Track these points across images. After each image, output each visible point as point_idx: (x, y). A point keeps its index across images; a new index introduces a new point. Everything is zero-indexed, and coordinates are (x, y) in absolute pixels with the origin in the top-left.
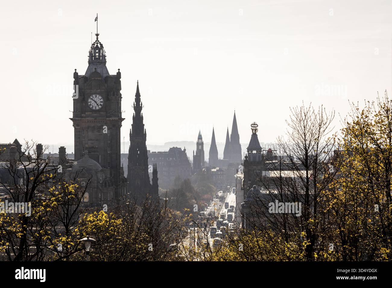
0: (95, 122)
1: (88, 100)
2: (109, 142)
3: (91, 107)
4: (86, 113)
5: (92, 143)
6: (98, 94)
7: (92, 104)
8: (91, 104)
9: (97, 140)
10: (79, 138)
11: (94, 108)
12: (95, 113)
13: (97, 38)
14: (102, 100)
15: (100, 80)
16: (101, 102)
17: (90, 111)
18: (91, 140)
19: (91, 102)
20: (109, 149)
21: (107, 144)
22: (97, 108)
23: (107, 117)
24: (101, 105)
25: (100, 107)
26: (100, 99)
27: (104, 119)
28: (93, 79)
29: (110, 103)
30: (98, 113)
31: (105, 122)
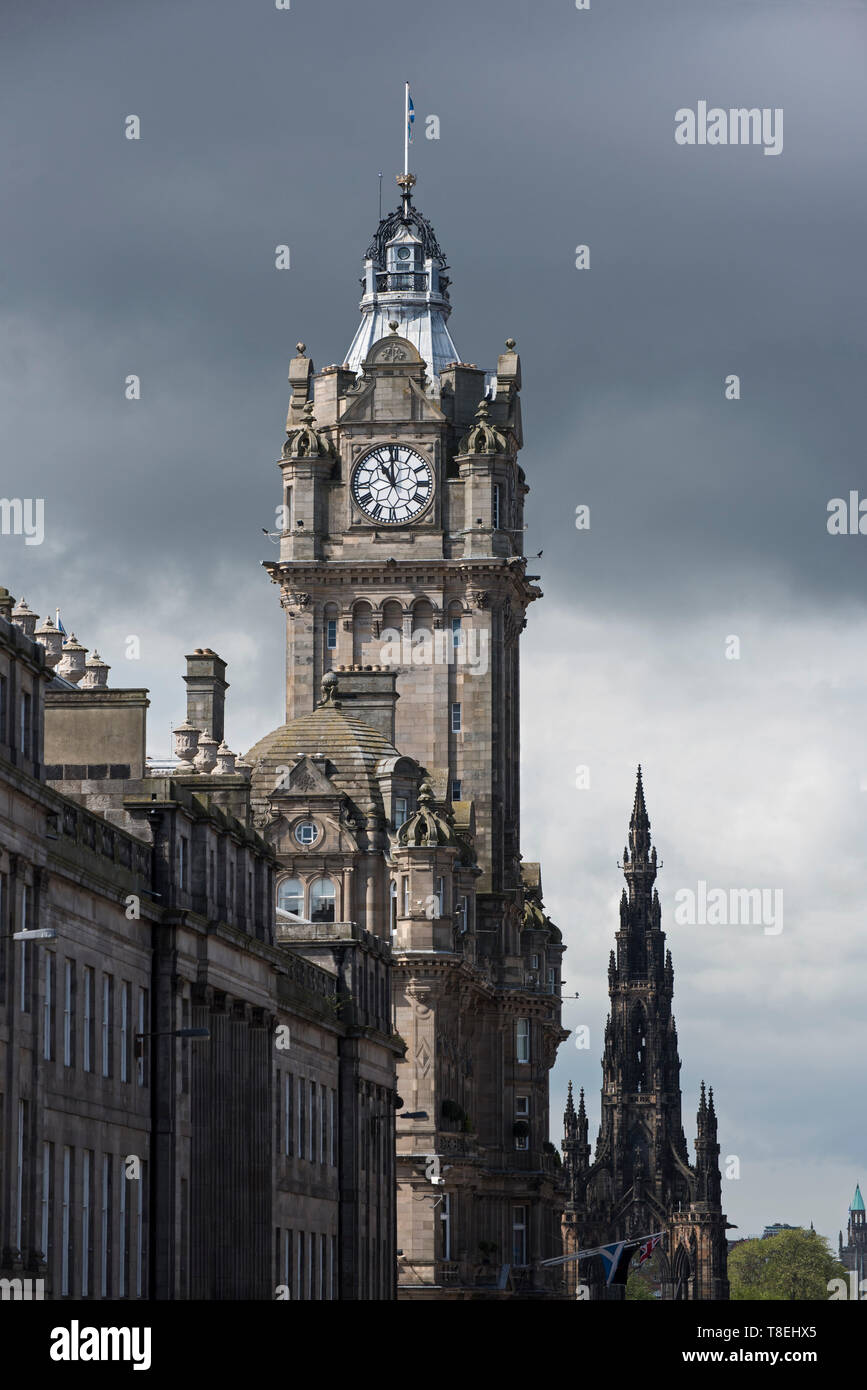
0: (387, 579)
1: (355, 475)
2: (459, 680)
3: (371, 507)
4: (348, 540)
6: (407, 445)
7: (375, 493)
8: (370, 495)
10: (308, 660)
11: (385, 514)
12: (392, 541)
13: (407, 197)
14: (423, 476)
15: (414, 377)
16: (420, 484)
17: (369, 530)
19: (368, 484)
20: (457, 717)
21: (446, 688)
22: (401, 514)
23: (447, 553)
24: (417, 498)
25: (414, 506)
26: (416, 471)
27: (431, 566)
28: (380, 374)
29: (464, 490)
30: (406, 536)
31: (439, 580)
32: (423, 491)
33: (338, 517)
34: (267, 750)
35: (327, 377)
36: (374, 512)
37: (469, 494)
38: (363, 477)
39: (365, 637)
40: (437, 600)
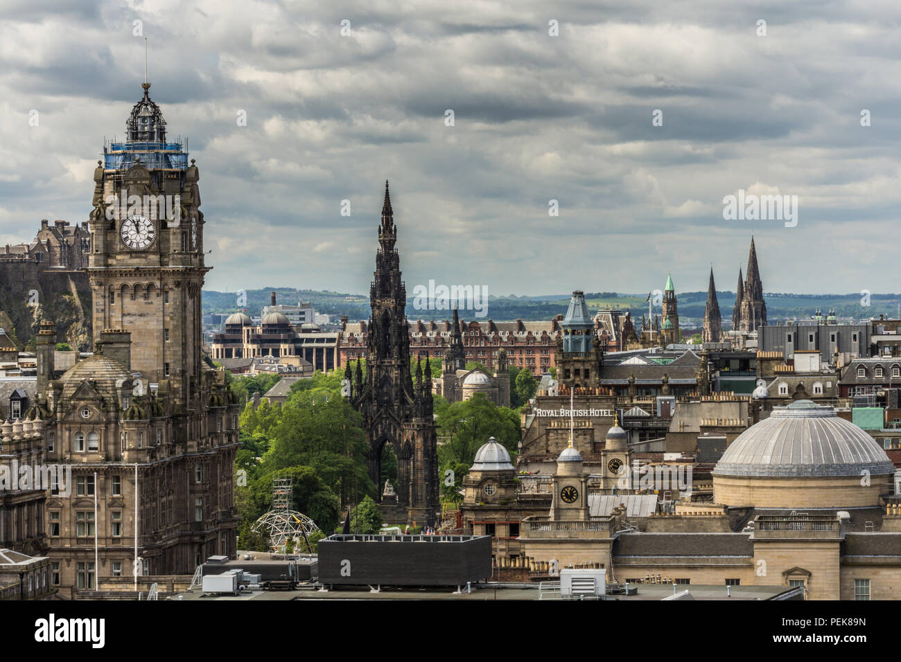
0: (135, 275)
1: (121, 228)
2: (168, 319)
3: (128, 243)
4: (119, 257)
5: (132, 322)
7: (130, 236)
8: (127, 237)
9: (141, 315)
10: (102, 310)
11: (134, 246)
12: (137, 258)
13: (146, 93)
14: (151, 228)
15: (146, 184)
16: (150, 232)
17: (128, 253)
18: (129, 314)
19: (127, 232)
20: (167, 335)
21: (162, 323)
22: (142, 246)
23: (162, 264)
24: (149, 238)
25: (147, 242)
26: (148, 227)
27: (154, 270)
28: (132, 183)
29: (169, 234)
30: (143, 255)
31: (158, 276)
32: (151, 235)
33: (114, 246)
34: (70, 376)
35: (110, 181)
36: (130, 245)
37: (171, 237)
38: (125, 229)
39: (127, 300)
40: (158, 284)
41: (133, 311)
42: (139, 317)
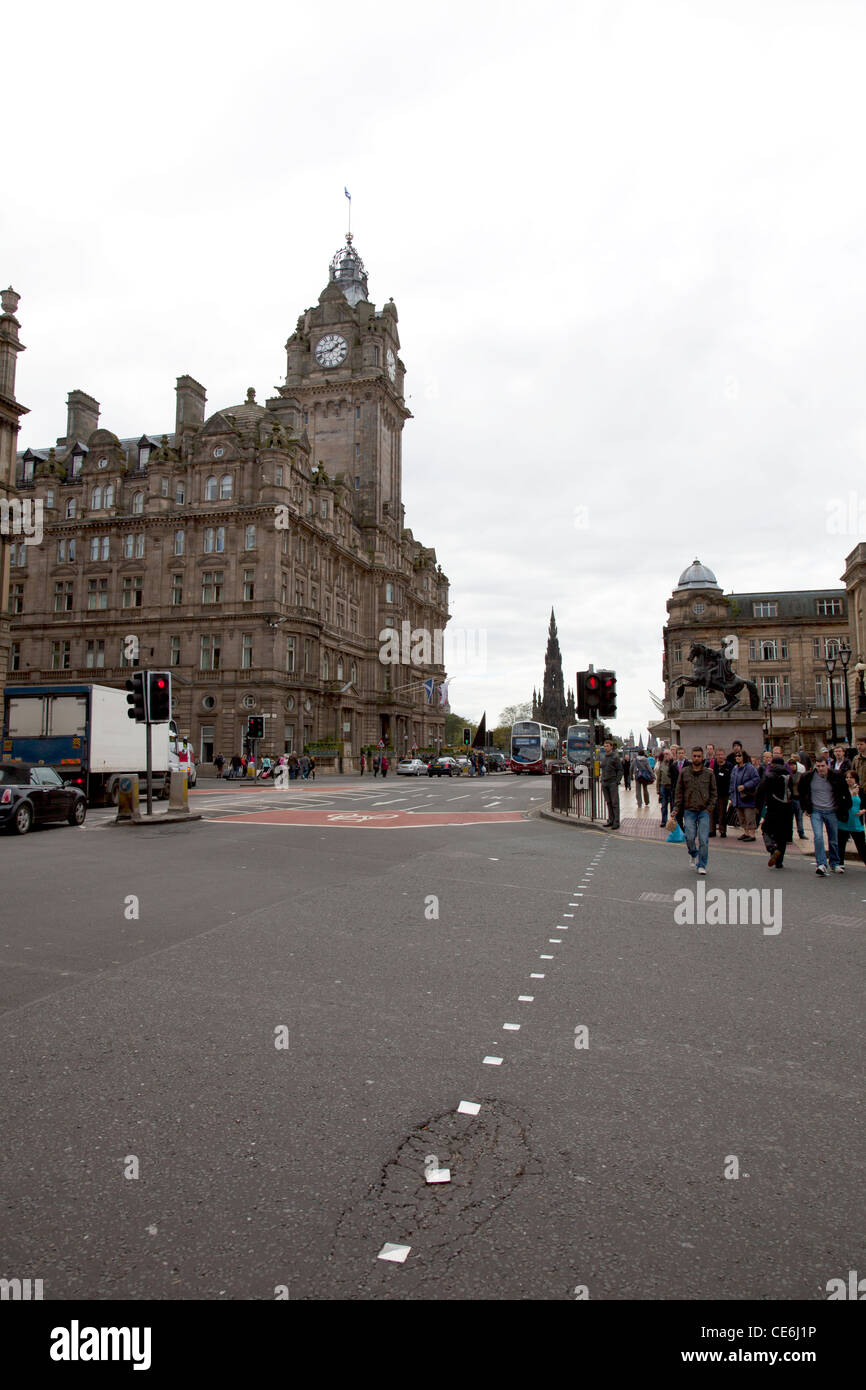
0: (328, 391)
1: (315, 348)
2: (358, 433)
3: (322, 361)
4: (312, 376)
5: (323, 440)
6: (337, 333)
7: (323, 356)
9: (332, 432)
11: (328, 364)
12: (330, 374)
14: (344, 346)
16: (342, 349)
17: (320, 371)
18: (321, 432)
19: (321, 352)
20: (358, 449)
21: (353, 437)
22: (334, 363)
23: (354, 377)
24: (341, 355)
25: (340, 359)
26: (341, 344)
27: (346, 384)
28: (326, 304)
30: (335, 372)
31: (350, 390)
32: (344, 352)
33: (309, 367)
36: (323, 364)
37: (363, 352)
38: (319, 349)
39: (319, 419)
40: (349, 398)
41: (325, 430)
42: (330, 435)
